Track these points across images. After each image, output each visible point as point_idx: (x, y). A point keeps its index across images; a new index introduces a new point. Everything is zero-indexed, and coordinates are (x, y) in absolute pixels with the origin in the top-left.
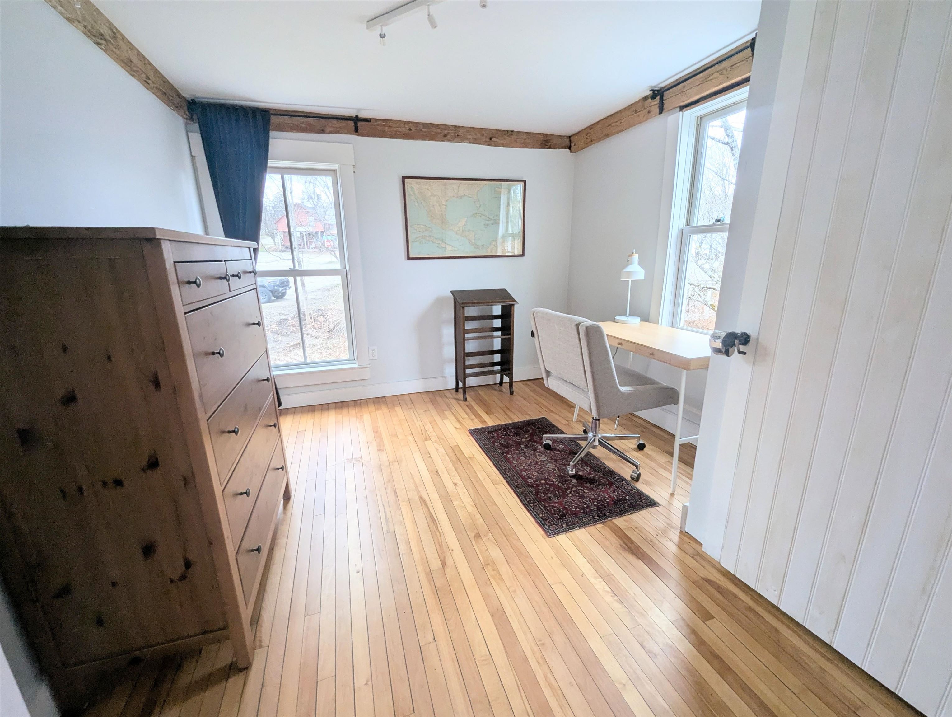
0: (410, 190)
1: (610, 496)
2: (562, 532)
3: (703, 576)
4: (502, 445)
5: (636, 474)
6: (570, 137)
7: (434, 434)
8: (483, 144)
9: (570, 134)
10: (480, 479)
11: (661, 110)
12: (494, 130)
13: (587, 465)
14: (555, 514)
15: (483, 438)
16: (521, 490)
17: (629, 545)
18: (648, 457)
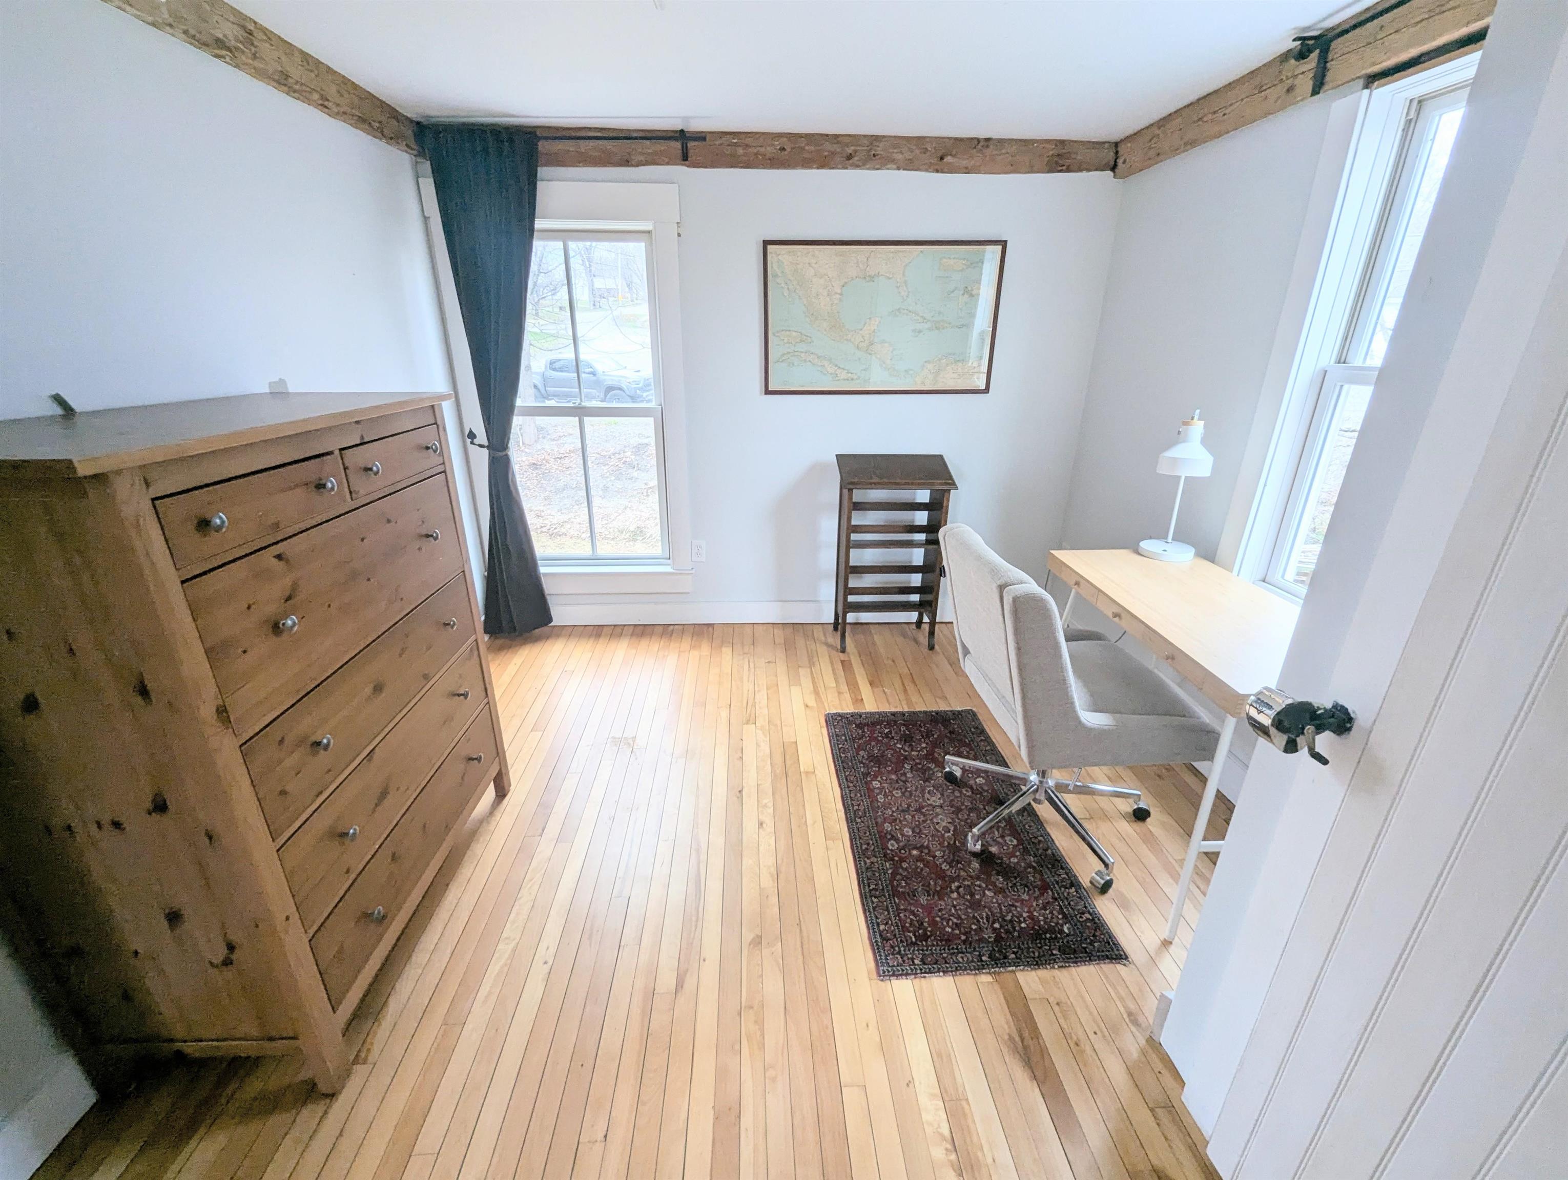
0: (775, 266)
1: (1032, 917)
2: (907, 974)
3: (1155, 1162)
4: (871, 758)
5: (1103, 879)
6: (1116, 144)
7: (765, 711)
8: (927, 170)
9: (1115, 137)
10: (806, 821)
11: (1318, 86)
12: (950, 138)
13: (1015, 833)
14: (909, 932)
15: (844, 735)
16: (868, 861)
17: (1029, 1042)
18: (1150, 840)
